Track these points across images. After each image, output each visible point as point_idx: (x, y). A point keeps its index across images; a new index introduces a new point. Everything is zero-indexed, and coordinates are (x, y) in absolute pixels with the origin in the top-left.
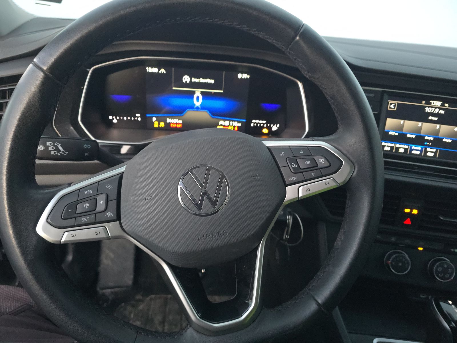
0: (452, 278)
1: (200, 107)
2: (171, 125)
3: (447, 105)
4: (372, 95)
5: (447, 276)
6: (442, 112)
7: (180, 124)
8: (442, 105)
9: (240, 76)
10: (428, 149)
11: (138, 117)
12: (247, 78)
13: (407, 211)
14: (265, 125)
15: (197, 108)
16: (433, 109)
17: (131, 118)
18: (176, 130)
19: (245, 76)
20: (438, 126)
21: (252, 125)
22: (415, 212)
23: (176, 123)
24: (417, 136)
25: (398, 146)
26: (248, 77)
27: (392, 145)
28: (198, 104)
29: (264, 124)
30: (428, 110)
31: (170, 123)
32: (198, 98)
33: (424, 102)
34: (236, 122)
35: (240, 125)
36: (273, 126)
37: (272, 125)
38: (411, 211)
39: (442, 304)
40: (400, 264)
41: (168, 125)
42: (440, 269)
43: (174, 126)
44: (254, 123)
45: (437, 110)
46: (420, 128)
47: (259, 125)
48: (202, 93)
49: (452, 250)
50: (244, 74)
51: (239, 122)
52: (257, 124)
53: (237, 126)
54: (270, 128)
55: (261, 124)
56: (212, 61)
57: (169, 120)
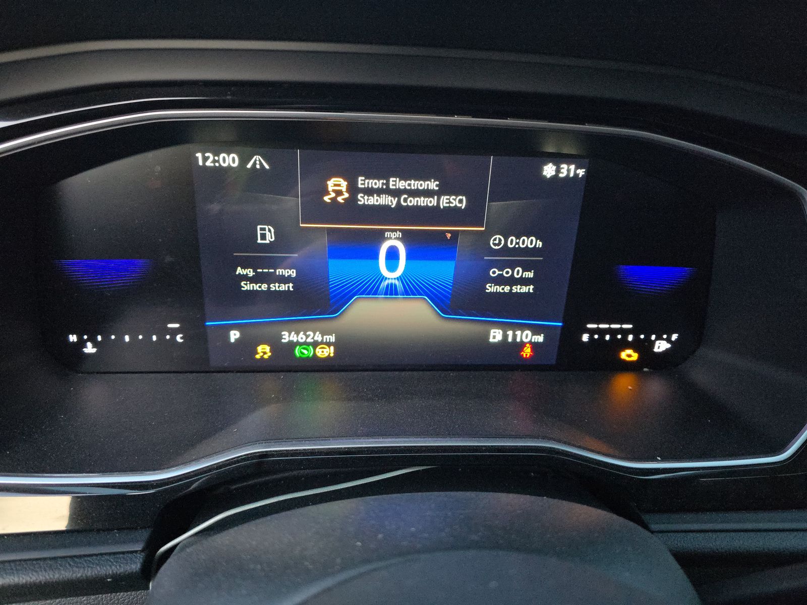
1: (398, 284)
2: (298, 352)
7: (329, 344)
9: (549, 170)
11: (174, 332)
12: (576, 175)
14: (630, 338)
15: (391, 291)
17: (148, 337)
18: (315, 366)
19: (568, 170)
21: (584, 338)
23: (315, 344)
26: (581, 172)
28: (392, 276)
29: (626, 333)
31: (292, 345)
32: (392, 254)
34: (529, 333)
35: (540, 339)
36: (657, 339)
37: (653, 337)
41: (283, 351)
43: (308, 353)
44: (592, 332)
47: (608, 337)
48: (407, 237)
50: (564, 167)
51: (536, 330)
52: (603, 332)
53: (529, 342)
54: (644, 348)
55: (613, 332)
56: (456, 118)
57: (287, 337)
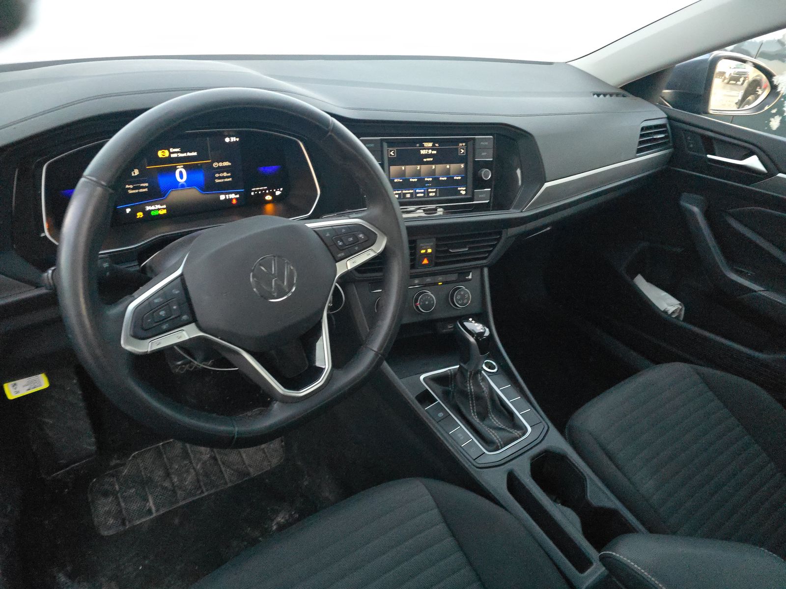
0: (469, 302)
1: (185, 183)
2: (152, 213)
3: (437, 145)
4: (372, 145)
5: (465, 301)
6: (435, 152)
7: (164, 209)
8: (434, 145)
9: (227, 140)
10: (430, 190)
12: (236, 140)
13: (423, 251)
14: (267, 191)
15: (183, 186)
16: (427, 151)
18: (159, 218)
19: (234, 139)
20: (434, 167)
21: (252, 194)
22: (430, 251)
23: (159, 210)
24: (418, 179)
25: (404, 192)
26: (238, 139)
27: (400, 192)
28: (182, 181)
29: (265, 190)
30: (423, 152)
31: (150, 211)
32: (181, 174)
33: (418, 145)
34: (233, 195)
35: (238, 196)
36: (276, 191)
38: (427, 251)
39: (466, 324)
40: (427, 303)
41: (147, 214)
42: (459, 297)
43: (156, 213)
44: (254, 191)
45: (430, 151)
46: (420, 171)
47: (260, 192)
48: (185, 167)
49: (467, 278)
50: (232, 138)
51: (236, 193)
52: (258, 191)
53: (234, 198)
54: (273, 194)
55: (261, 190)
57: (148, 208)
